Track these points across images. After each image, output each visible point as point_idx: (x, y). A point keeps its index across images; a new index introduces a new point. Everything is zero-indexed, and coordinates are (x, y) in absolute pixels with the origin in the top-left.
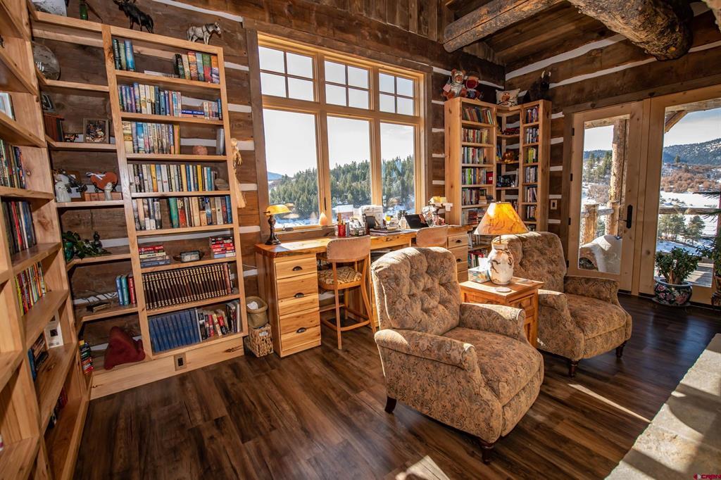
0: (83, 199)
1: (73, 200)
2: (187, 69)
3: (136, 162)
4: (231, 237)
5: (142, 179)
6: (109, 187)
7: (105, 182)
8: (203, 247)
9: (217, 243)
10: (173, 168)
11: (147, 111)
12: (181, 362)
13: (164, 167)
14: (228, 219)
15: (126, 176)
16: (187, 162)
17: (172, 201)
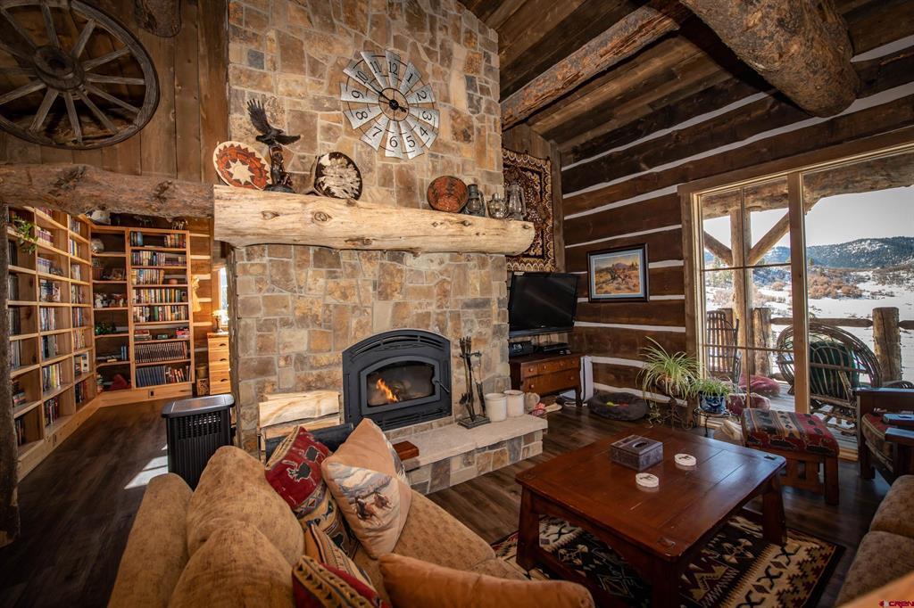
0: (108, 307)
1: (104, 307)
2: (169, 242)
3: (138, 289)
4: (188, 328)
5: (140, 297)
6: (121, 301)
7: (120, 299)
8: (171, 333)
9: (180, 330)
10: (158, 291)
11: (146, 263)
12: (152, 394)
13: (153, 291)
14: (187, 318)
15: (133, 294)
16: (166, 288)
17: (156, 308)
